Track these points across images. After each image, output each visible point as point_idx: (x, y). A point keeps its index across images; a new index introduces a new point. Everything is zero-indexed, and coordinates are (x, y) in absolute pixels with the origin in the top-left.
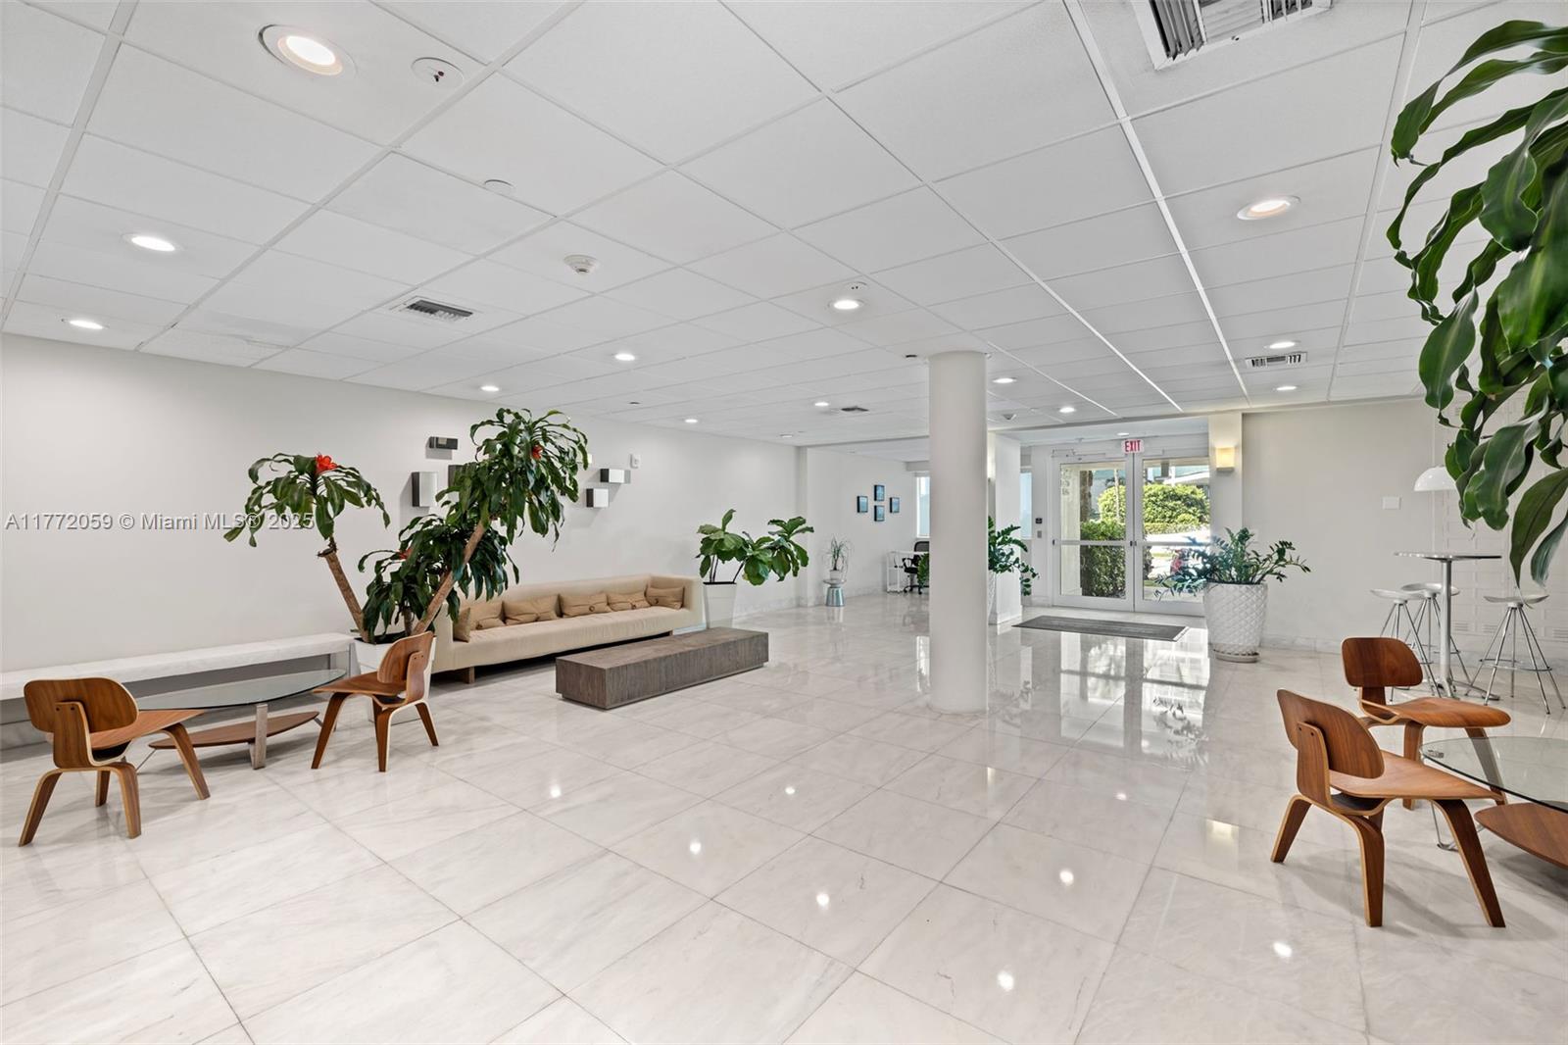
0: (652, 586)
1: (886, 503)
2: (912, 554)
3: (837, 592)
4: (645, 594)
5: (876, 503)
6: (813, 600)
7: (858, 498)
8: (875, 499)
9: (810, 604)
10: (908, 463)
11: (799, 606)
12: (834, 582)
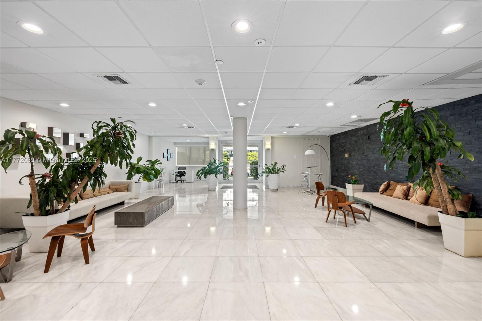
0: (111, 185)
1: (170, 155)
2: (178, 171)
3: (162, 183)
4: (109, 187)
5: (168, 155)
6: (154, 186)
7: (164, 153)
8: (167, 154)
9: (154, 188)
10: (174, 143)
11: (149, 189)
12: (161, 180)
